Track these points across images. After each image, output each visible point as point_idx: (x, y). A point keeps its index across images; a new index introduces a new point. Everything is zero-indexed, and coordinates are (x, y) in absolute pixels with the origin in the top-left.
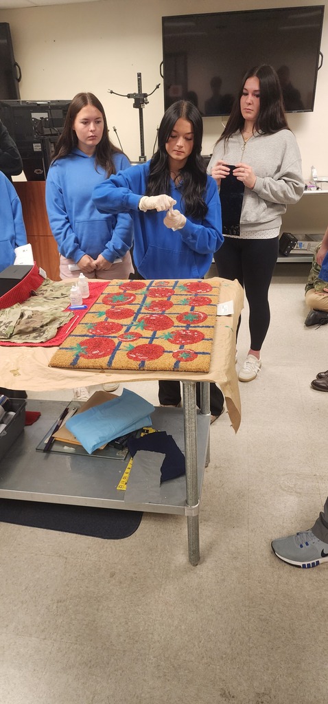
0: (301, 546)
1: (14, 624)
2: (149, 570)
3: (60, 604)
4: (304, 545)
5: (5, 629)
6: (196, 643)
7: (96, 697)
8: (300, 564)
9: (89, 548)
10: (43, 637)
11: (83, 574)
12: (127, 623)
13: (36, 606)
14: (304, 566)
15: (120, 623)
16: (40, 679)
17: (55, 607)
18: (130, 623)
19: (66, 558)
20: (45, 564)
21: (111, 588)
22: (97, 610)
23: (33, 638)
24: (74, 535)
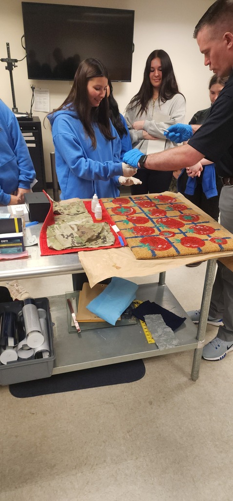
0: (216, 348)
1: (109, 458)
2: (171, 393)
3: (130, 433)
4: (218, 347)
5: (105, 464)
6: (227, 424)
7: (195, 479)
8: (219, 358)
9: (123, 391)
10: (134, 458)
11: (132, 409)
12: (181, 429)
13: (115, 441)
14: (221, 358)
15: (177, 430)
16: (152, 484)
17: (129, 437)
18: (182, 428)
19: (113, 403)
20: (101, 411)
21: (156, 411)
22: (157, 427)
23: (129, 461)
24: (107, 387)
